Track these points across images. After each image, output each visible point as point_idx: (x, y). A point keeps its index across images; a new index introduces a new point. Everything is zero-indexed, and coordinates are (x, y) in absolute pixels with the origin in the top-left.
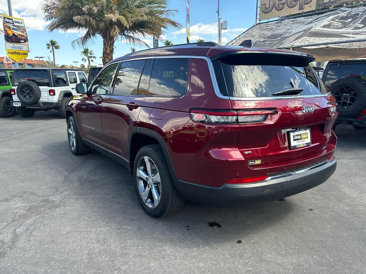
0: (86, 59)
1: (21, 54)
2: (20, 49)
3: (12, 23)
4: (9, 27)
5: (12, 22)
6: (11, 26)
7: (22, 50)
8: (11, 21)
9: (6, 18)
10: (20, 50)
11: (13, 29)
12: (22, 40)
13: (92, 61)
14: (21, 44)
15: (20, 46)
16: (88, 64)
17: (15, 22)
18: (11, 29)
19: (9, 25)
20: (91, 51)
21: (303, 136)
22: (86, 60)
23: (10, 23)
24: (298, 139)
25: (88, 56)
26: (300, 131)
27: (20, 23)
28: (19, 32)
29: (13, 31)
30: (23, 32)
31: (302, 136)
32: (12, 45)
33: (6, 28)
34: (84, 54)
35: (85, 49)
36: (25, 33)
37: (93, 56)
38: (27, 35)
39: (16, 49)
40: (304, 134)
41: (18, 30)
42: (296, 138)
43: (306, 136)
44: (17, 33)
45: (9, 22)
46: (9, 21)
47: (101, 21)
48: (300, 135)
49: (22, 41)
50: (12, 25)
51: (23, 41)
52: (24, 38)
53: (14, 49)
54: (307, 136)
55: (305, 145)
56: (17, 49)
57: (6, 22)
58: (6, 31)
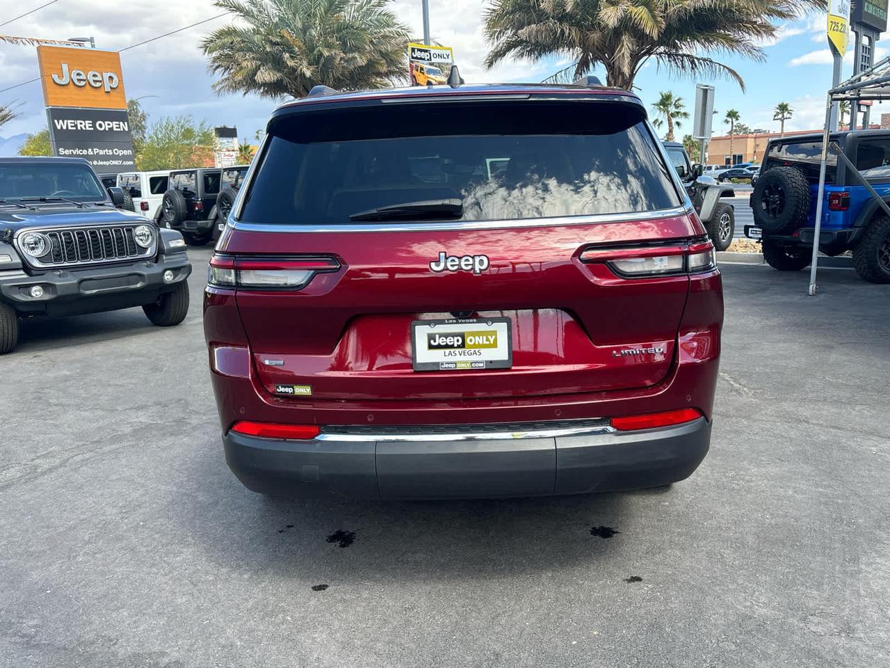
0: (663, 120)
3: (428, 60)
4: (422, 69)
5: (429, 58)
6: (426, 66)
8: (426, 54)
9: (416, 50)
11: (430, 71)
13: (678, 124)
16: (668, 131)
17: (435, 56)
18: (425, 73)
19: (421, 64)
20: (679, 100)
21: (474, 340)
22: (661, 122)
23: (424, 59)
24: (449, 347)
25: (668, 112)
27: (445, 56)
28: (440, 77)
29: (428, 76)
31: (469, 338)
33: (414, 72)
34: (660, 108)
35: (662, 96)
37: (682, 110)
40: (477, 334)
41: (439, 73)
42: (441, 341)
43: (489, 340)
44: (437, 79)
45: (421, 59)
46: (423, 55)
47: (592, 28)
48: (462, 336)
50: (427, 64)
54: (492, 339)
57: (417, 58)
58: (414, 76)
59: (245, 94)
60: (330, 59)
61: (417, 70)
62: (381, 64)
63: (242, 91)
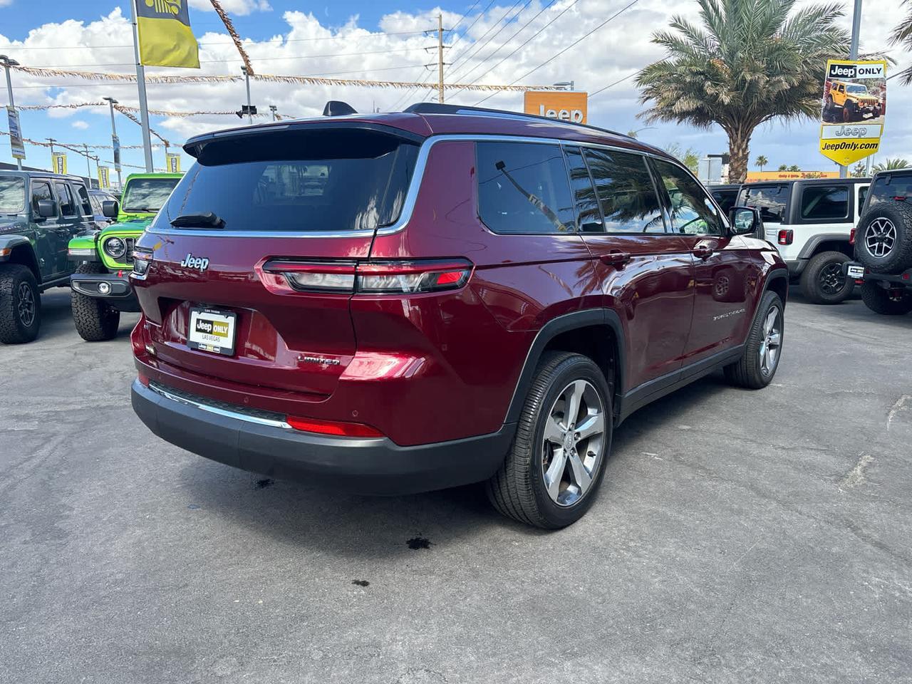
1: (859, 146)
2: (857, 137)
3: (851, 76)
4: (842, 87)
6: (846, 84)
7: (862, 137)
9: (836, 67)
10: (859, 137)
11: (851, 89)
12: (868, 111)
14: (863, 122)
15: (859, 127)
17: (861, 71)
18: (845, 91)
19: (841, 82)
21: (217, 329)
24: (204, 331)
26: (211, 313)
27: (875, 71)
28: (864, 95)
29: (849, 94)
30: (875, 93)
31: (215, 326)
32: (838, 127)
36: (881, 93)
38: (884, 99)
39: (847, 137)
40: (220, 324)
41: (865, 90)
42: (202, 326)
43: (224, 330)
44: (859, 97)
45: (843, 76)
46: (845, 72)
48: (211, 323)
49: (865, 116)
50: (849, 81)
51: (871, 115)
52: (875, 107)
53: (843, 136)
54: (226, 330)
55: (218, 350)
56: (851, 136)
58: (831, 96)
59: (679, 122)
60: (753, 84)
61: (835, 89)
62: (812, 85)
63: (677, 120)
